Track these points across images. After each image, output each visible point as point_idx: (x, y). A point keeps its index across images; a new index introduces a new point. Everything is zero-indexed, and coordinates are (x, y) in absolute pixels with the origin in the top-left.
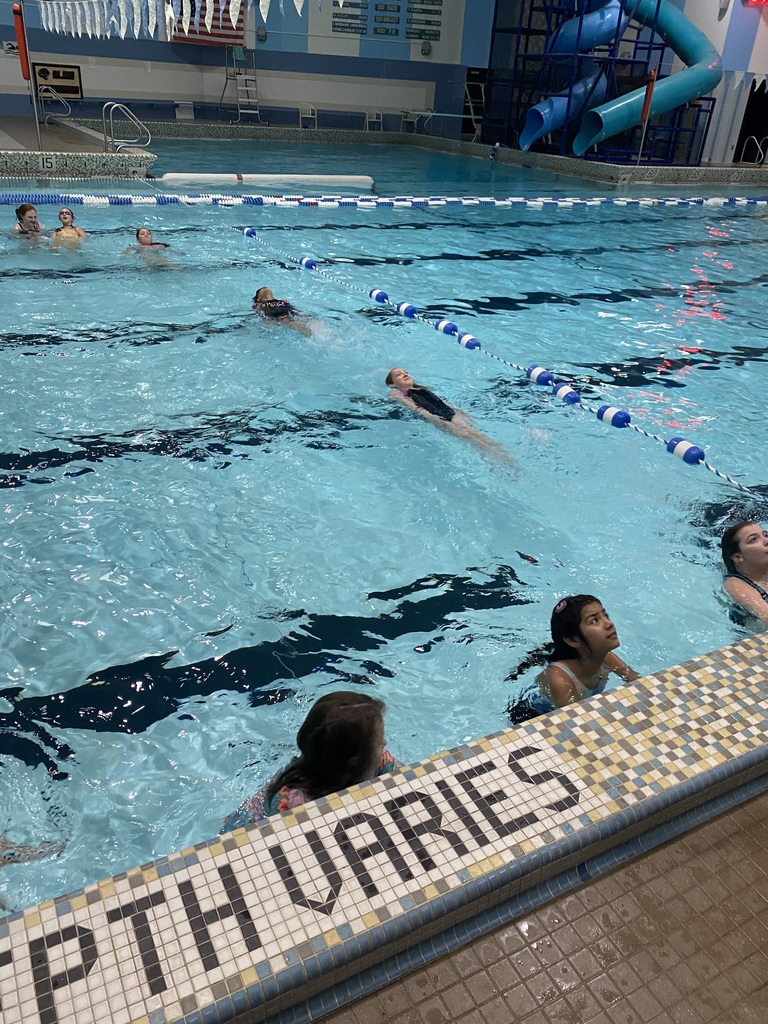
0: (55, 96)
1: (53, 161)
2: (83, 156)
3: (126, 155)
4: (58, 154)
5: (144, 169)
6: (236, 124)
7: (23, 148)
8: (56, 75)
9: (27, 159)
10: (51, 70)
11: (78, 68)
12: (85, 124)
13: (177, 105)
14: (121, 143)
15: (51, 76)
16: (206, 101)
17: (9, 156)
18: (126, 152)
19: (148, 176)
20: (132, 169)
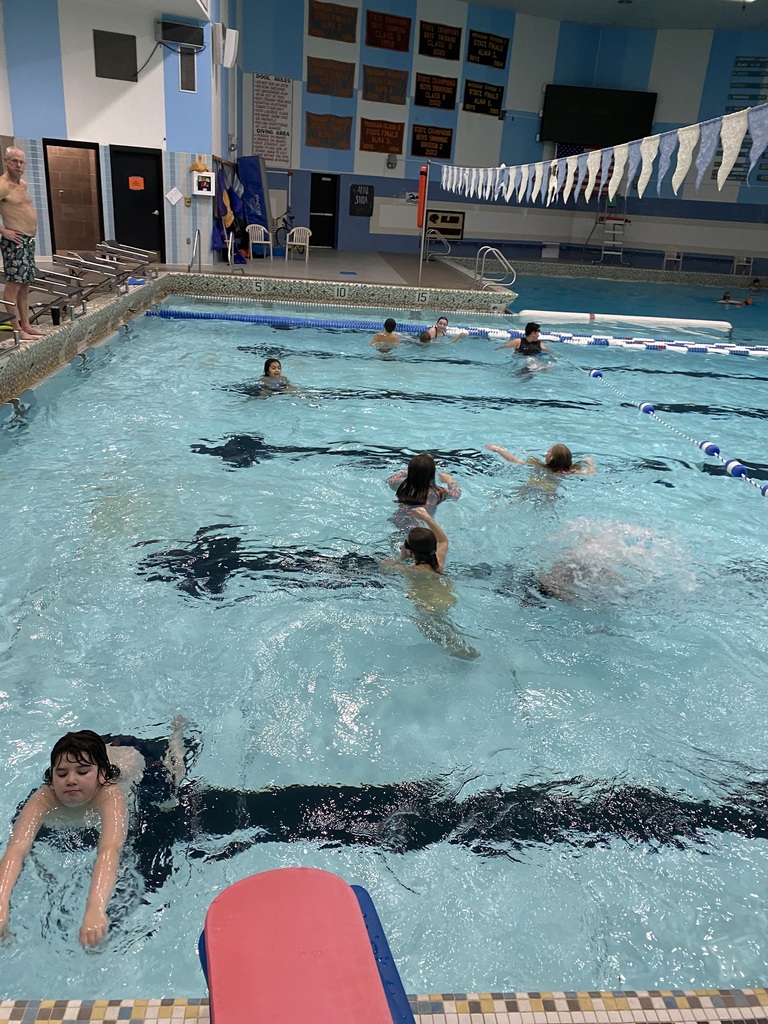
0: (440, 237)
1: (427, 296)
2: (453, 293)
3: (491, 293)
4: (433, 290)
5: (504, 305)
6: (597, 264)
7: (405, 283)
8: (444, 220)
9: (406, 293)
10: (440, 215)
11: (464, 213)
12: (459, 263)
13: (545, 246)
14: (487, 282)
15: (439, 220)
16: (572, 242)
17: (394, 290)
18: (492, 290)
19: (507, 312)
20: (493, 305)
